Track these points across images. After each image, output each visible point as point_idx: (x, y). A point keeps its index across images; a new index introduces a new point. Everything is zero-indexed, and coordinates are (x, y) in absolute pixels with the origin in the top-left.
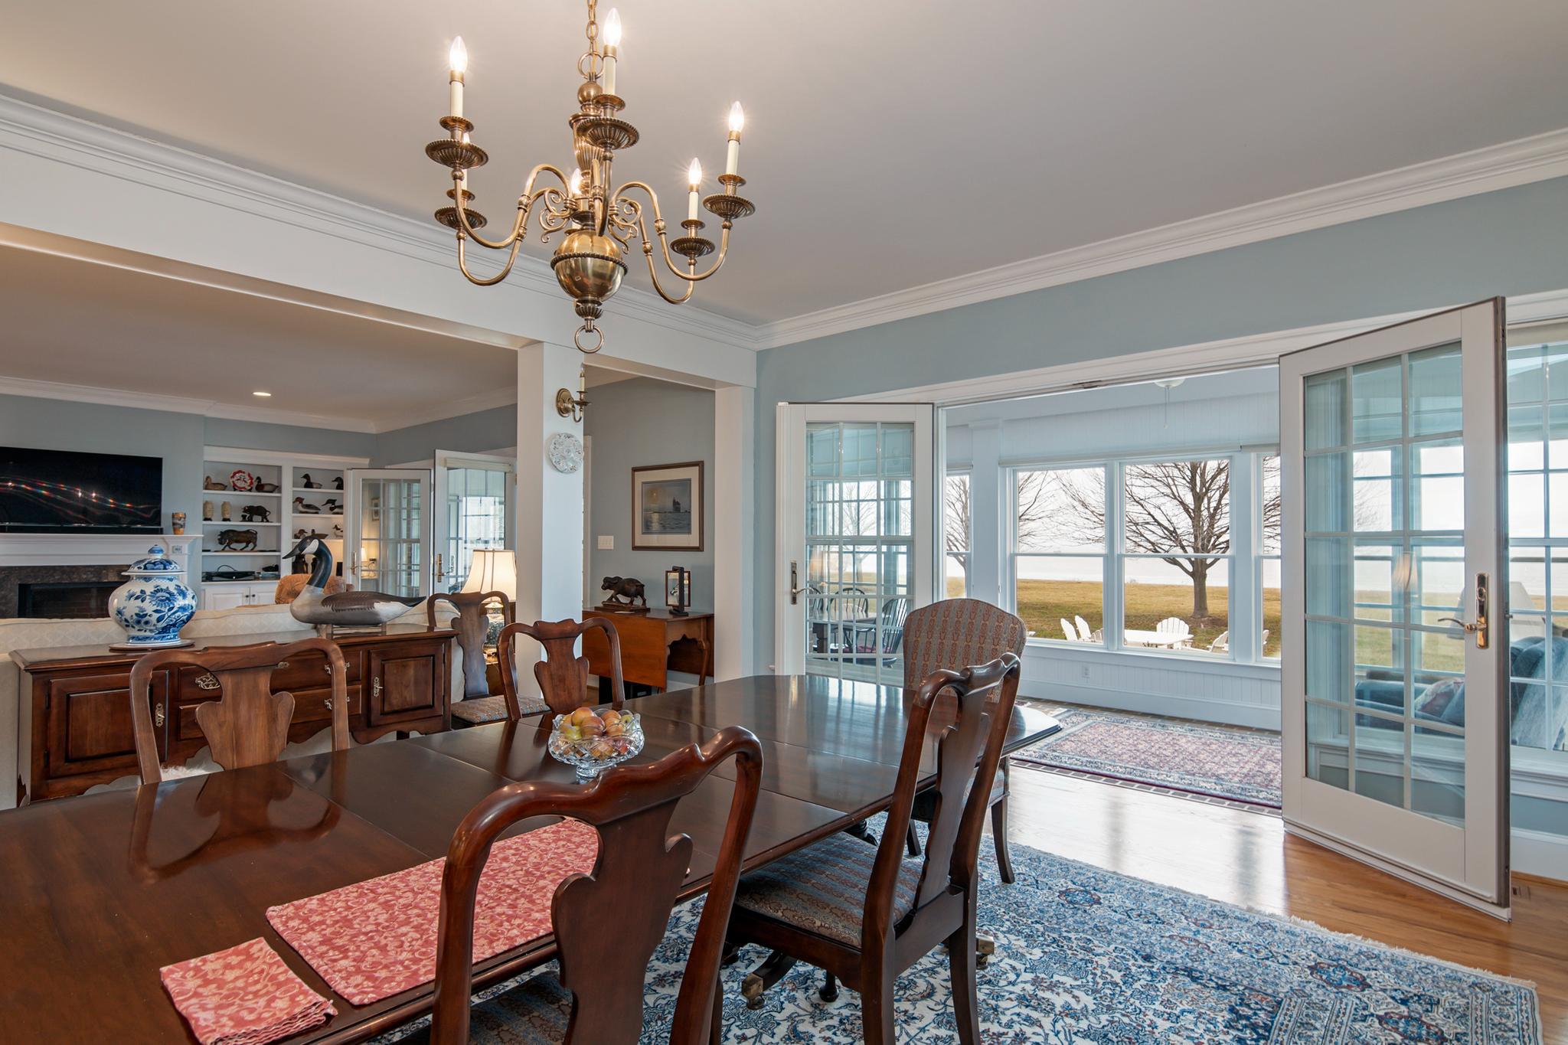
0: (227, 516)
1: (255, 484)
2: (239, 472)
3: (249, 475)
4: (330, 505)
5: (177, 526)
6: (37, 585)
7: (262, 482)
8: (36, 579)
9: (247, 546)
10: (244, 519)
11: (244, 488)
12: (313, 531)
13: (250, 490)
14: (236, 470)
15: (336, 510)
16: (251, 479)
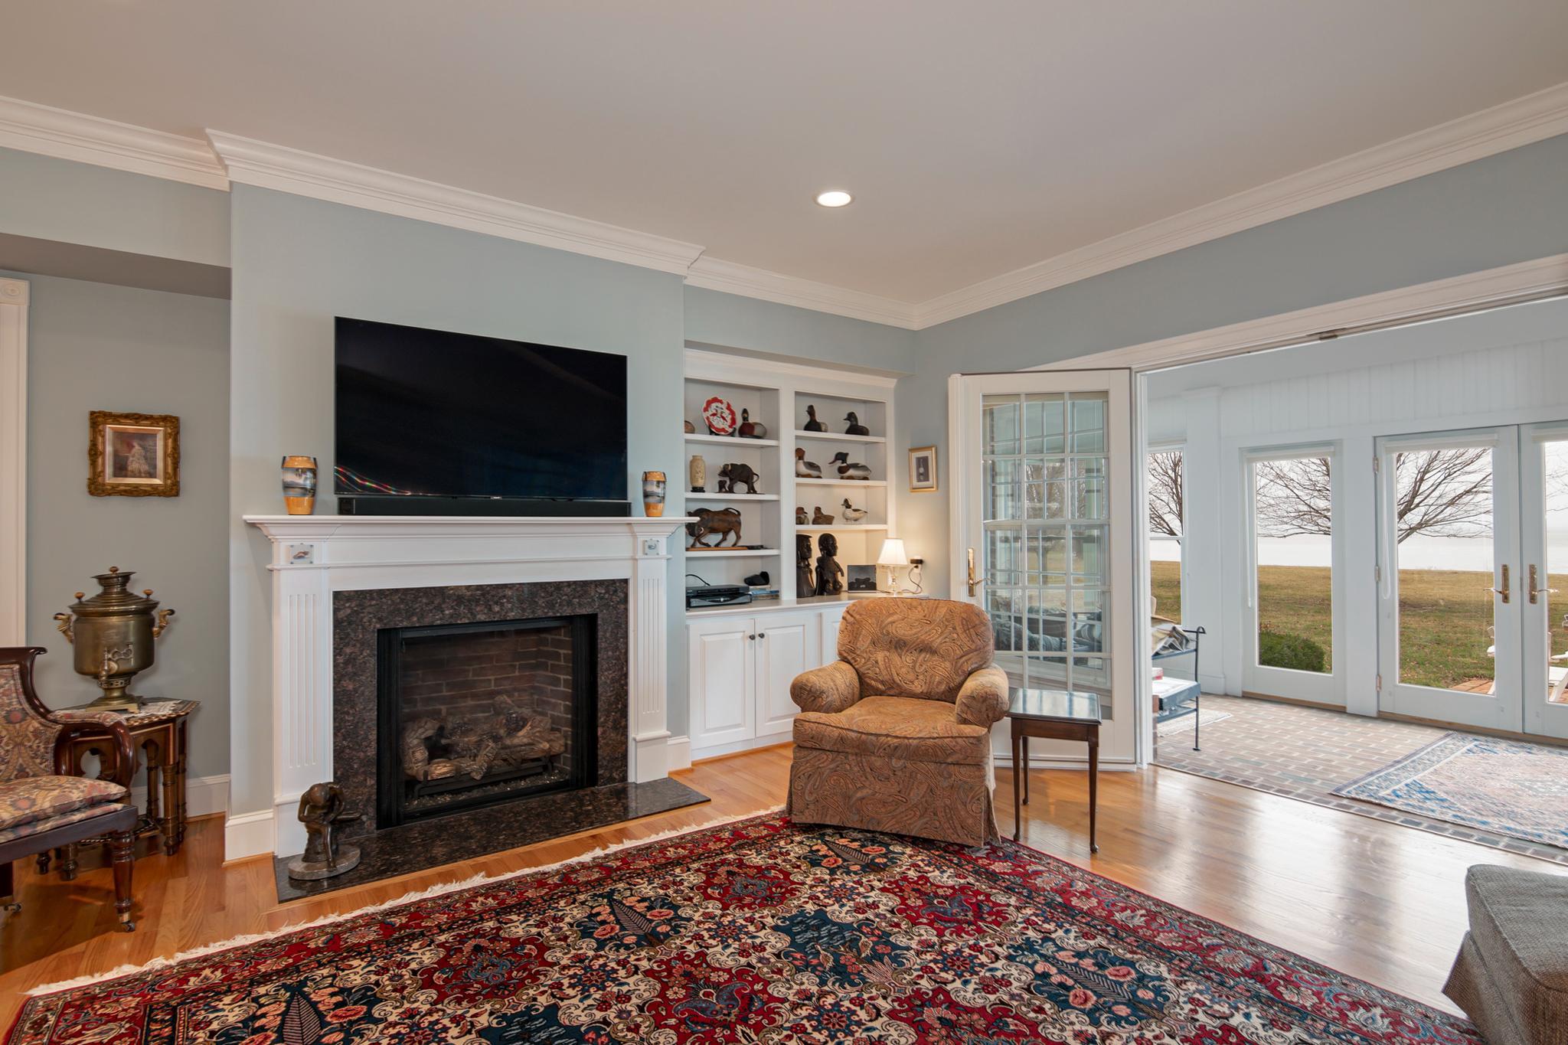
0: (700, 483)
1: (739, 422)
2: (715, 400)
3: (729, 407)
4: (839, 464)
5: (651, 500)
6: (407, 629)
7: (751, 420)
8: (409, 618)
9: (724, 539)
10: (722, 487)
11: (723, 430)
12: (818, 510)
13: (732, 435)
14: (710, 398)
15: (851, 472)
16: (732, 413)
